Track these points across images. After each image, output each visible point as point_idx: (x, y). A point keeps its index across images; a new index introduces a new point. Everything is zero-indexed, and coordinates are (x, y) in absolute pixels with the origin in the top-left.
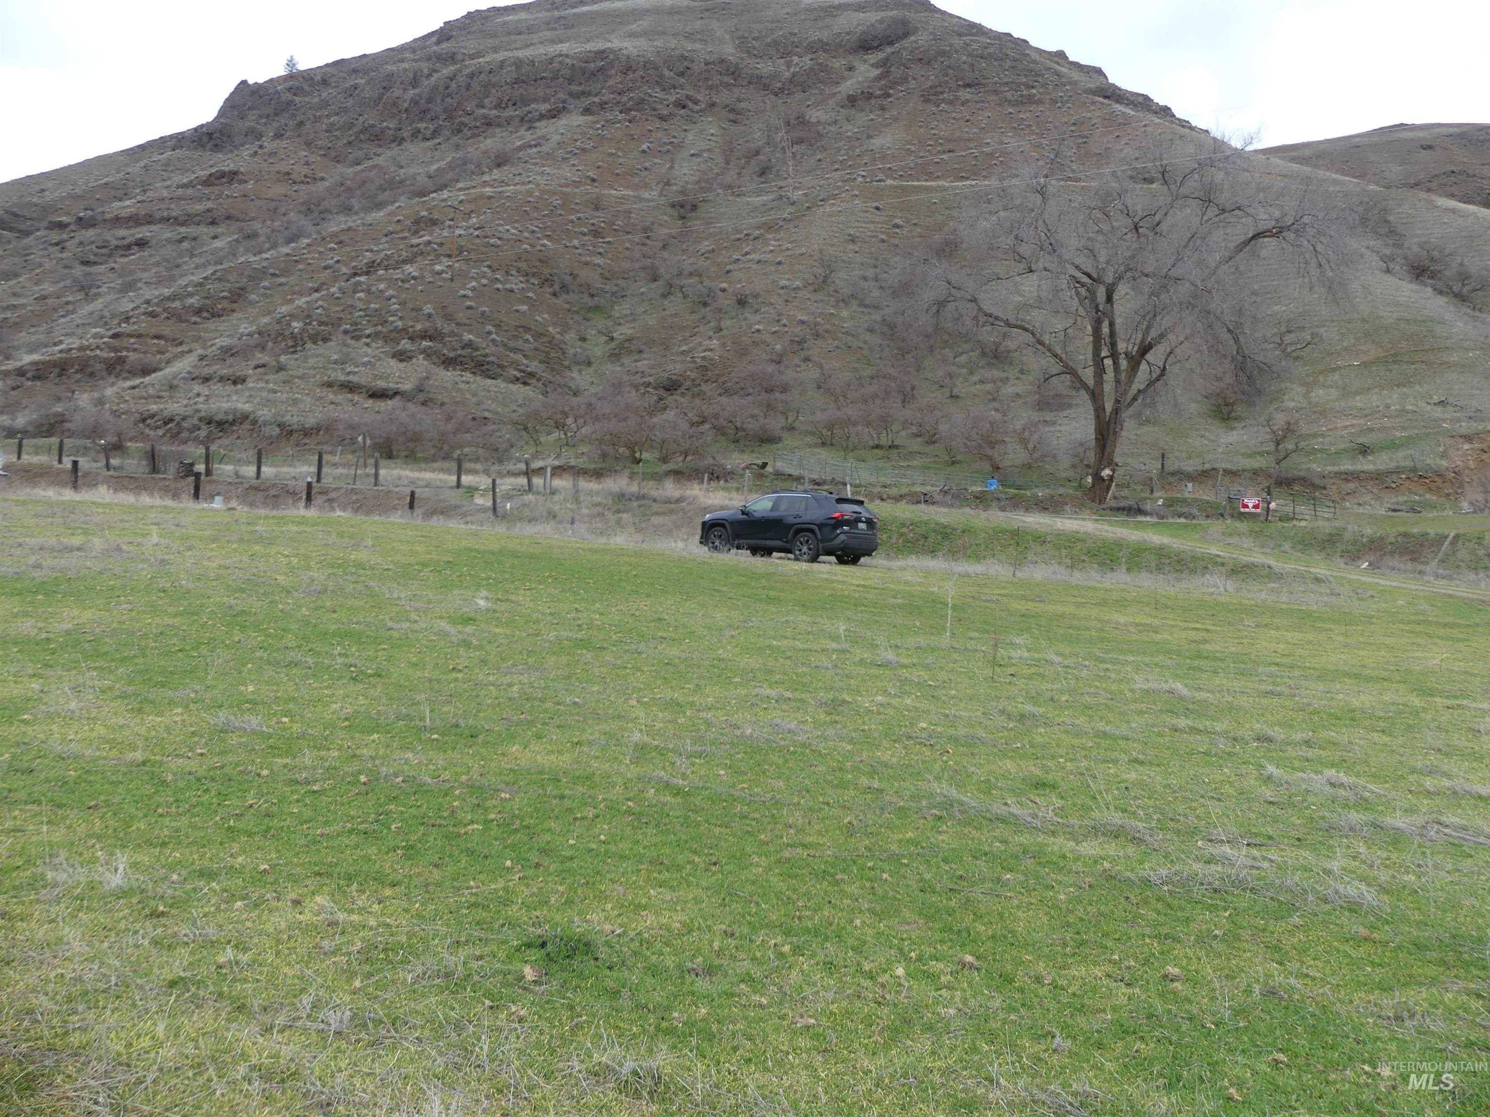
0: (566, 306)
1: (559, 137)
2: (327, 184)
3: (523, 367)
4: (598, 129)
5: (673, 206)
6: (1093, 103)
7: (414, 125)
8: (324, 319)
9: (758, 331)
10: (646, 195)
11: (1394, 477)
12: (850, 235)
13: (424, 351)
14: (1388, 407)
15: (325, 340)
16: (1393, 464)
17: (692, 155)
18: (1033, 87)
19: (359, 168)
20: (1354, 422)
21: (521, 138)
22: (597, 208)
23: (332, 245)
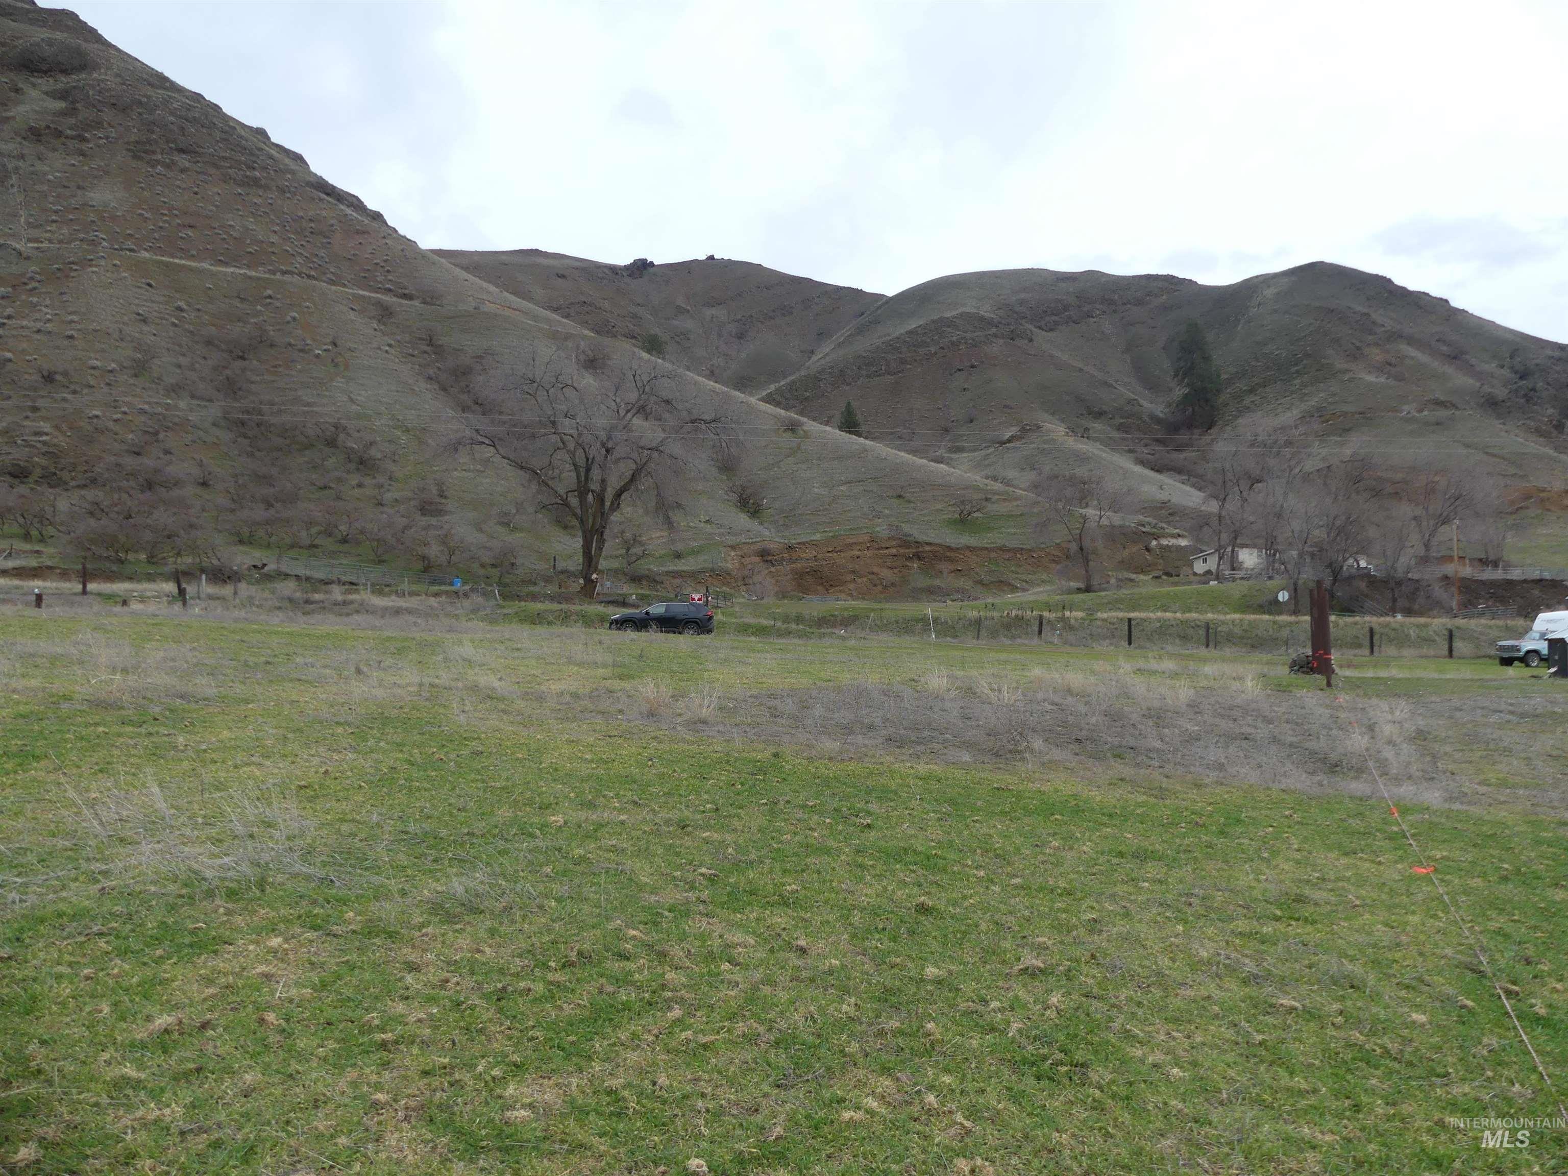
9: (97, 417)
11: (702, 575)
12: (139, 314)
16: (699, 567)
18: (254, 168)
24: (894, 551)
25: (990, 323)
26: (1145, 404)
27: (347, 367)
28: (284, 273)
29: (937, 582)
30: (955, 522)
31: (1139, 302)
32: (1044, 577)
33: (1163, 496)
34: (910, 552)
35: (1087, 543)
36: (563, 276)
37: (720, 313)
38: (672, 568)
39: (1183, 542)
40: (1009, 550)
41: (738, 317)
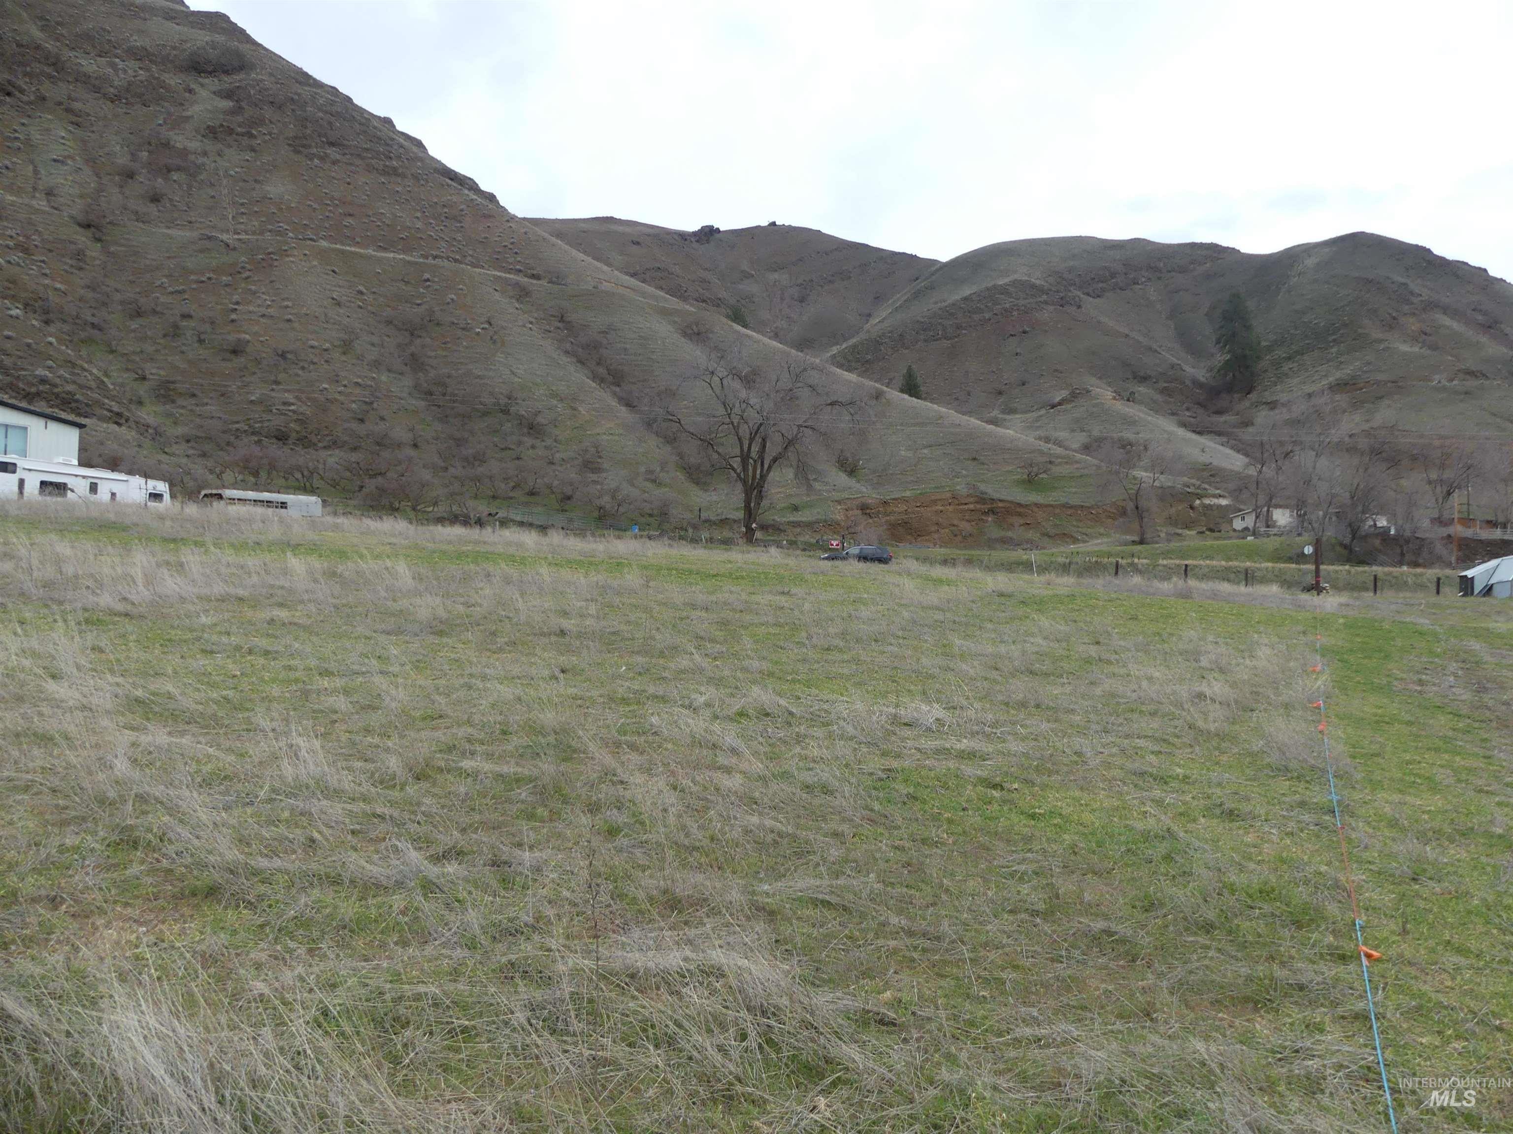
3: (108, 407)
5: (81, 225)
9: (325, 389)
12: (332, 298)
18: (390, 158)
24: (971, 506)
25: (1041, 290)
26: (1188, 369)
27: (503, 343)
28: (435, 257)
29: (1010, 534)
30: (1023, 482)
31: (1183, 270)
32: (1102, 530)
33: (1204, 458)
34: (986, 507)
35: (1143, 503)
36: (638, 243)
37: (782, 277)
38: (792, 519)
39: (1224, 502)
40: (1071, 507)
41: (800, 281)
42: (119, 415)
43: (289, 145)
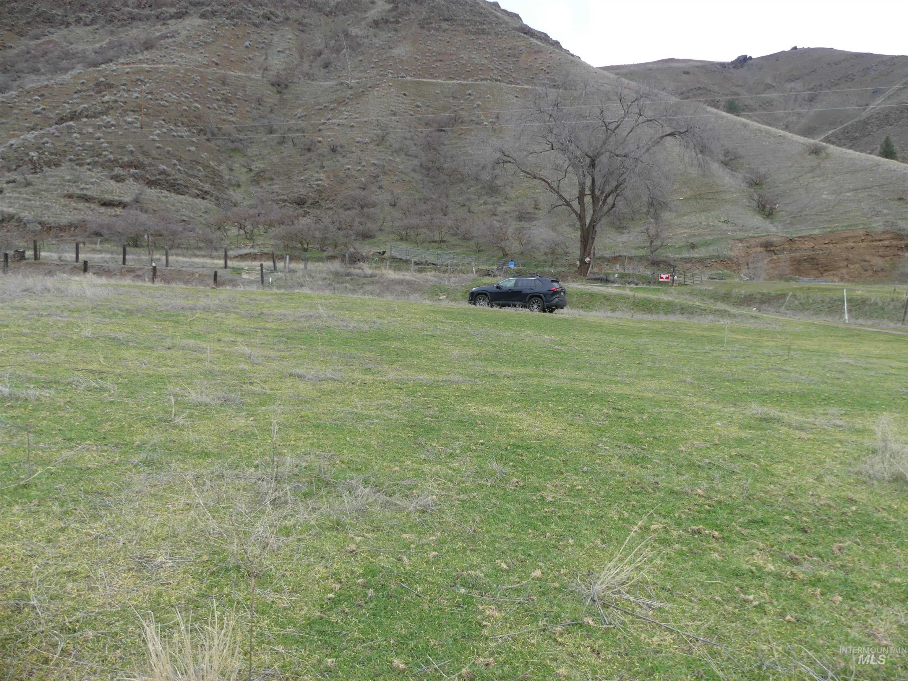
0: (217, 148)
1: (186, 32)
2: (16, 51)
3: (200, 188)
4: (213, 29)
5: (273, 85)
6: (519, 36)
7: (76, 14)
8: (53, 151)
9: (349, 169)
10: (253, 76)
11: (709, 261)
12: (392, 111)
13: (133, 176)
14: (701, 223)
15: (57, 165)
16: (708, 255)
17: (279, 52)
18: (484, 24)
19: (39, 41)
20: (686, 231)
21: (158, 31)
22: (224, 84)
23: (37, 97)
24: (887, 243)
28: (482, 80)
34: (903, 243)
36: (687, 73)
37: (798, 85)
41: (812, 86)
42: (206, 192)
43: (419, 24)
